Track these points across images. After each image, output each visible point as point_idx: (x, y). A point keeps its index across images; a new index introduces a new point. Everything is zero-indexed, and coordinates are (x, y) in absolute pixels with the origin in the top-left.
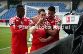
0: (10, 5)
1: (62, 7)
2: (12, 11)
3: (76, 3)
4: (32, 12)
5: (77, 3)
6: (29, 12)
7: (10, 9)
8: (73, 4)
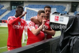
0: (13, 7)
1: (61, 9)
2: (14, 12)
3: (75, 6)
4: (33, 13)
5: (76, 5)
6: (30, 14)
7: (13, 10)
8: (72, 6)
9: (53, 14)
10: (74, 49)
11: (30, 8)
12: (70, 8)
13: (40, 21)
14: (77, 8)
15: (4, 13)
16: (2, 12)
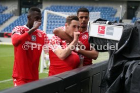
0: (23, 9)
1: (109, 13)
3: (133, 8)
4: (58, 21)
5: (135, 7)
6: (54, 22)
7: (23, 15)
8: (129, 9)
9: (95, 22)
10: (131, 83)
11: (53, 11)
12: (125, 11)
13: (71, 35)
14: (137, 12)
15: (7, 20)
16: (4, 18)
